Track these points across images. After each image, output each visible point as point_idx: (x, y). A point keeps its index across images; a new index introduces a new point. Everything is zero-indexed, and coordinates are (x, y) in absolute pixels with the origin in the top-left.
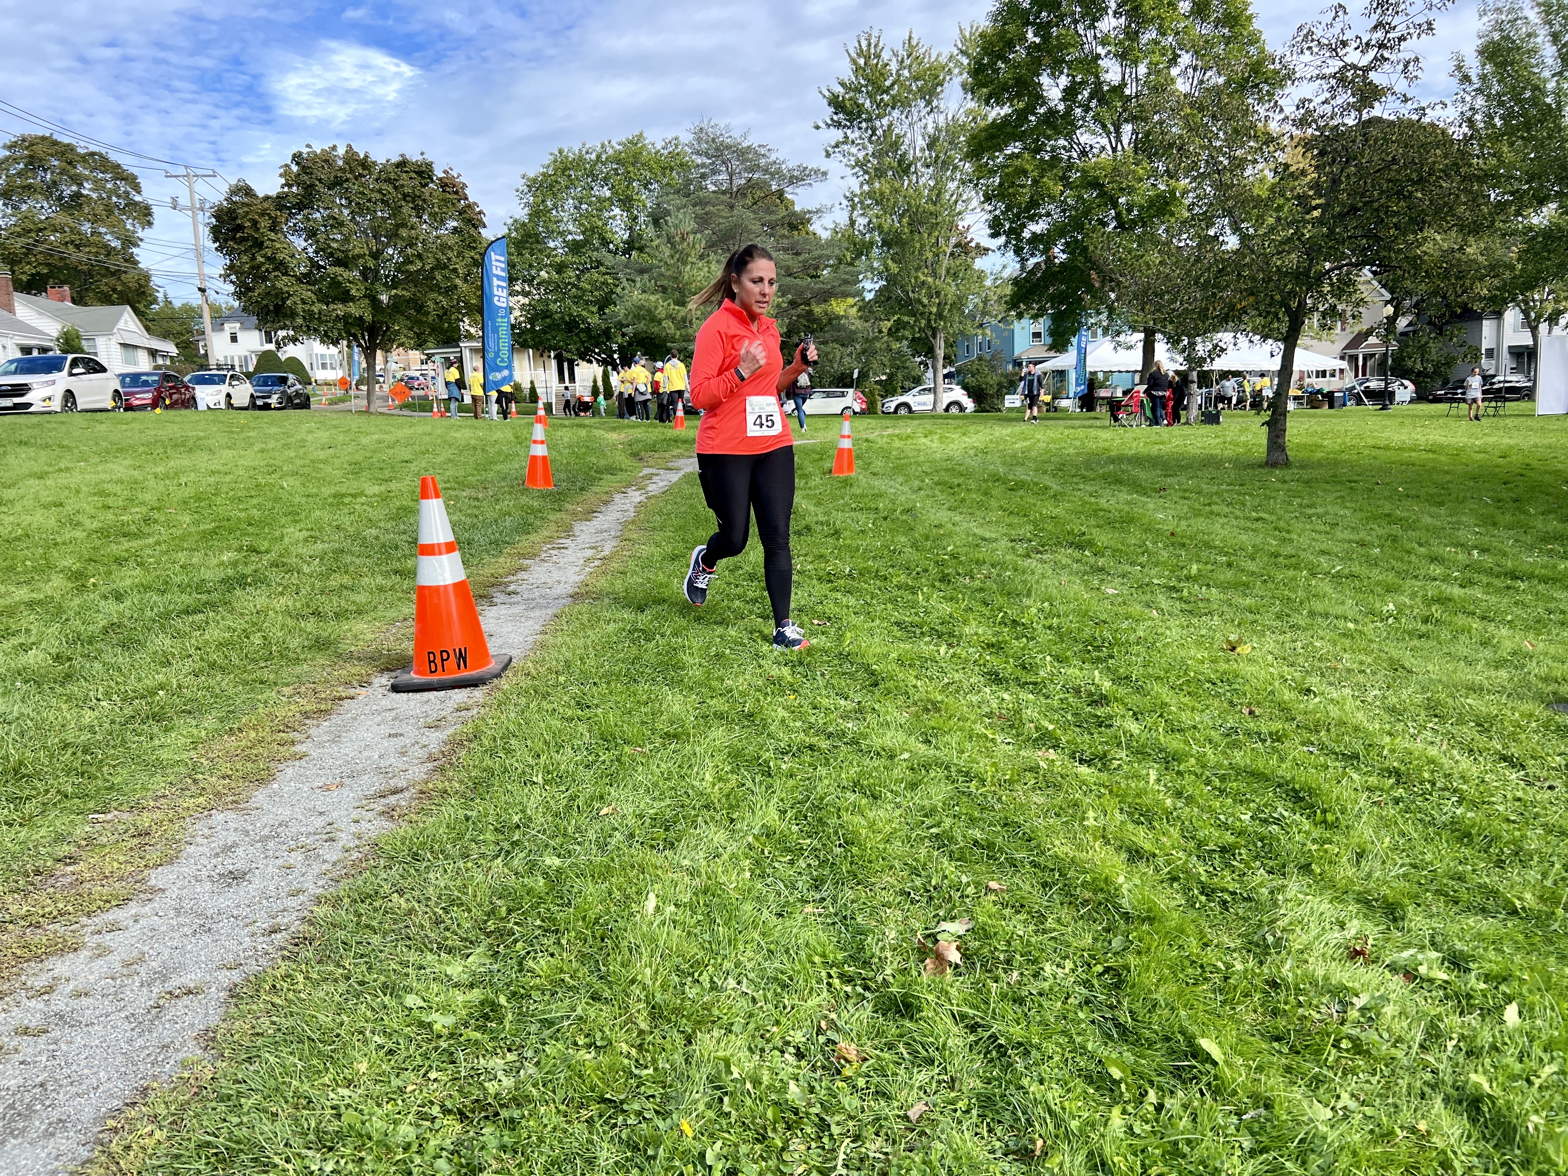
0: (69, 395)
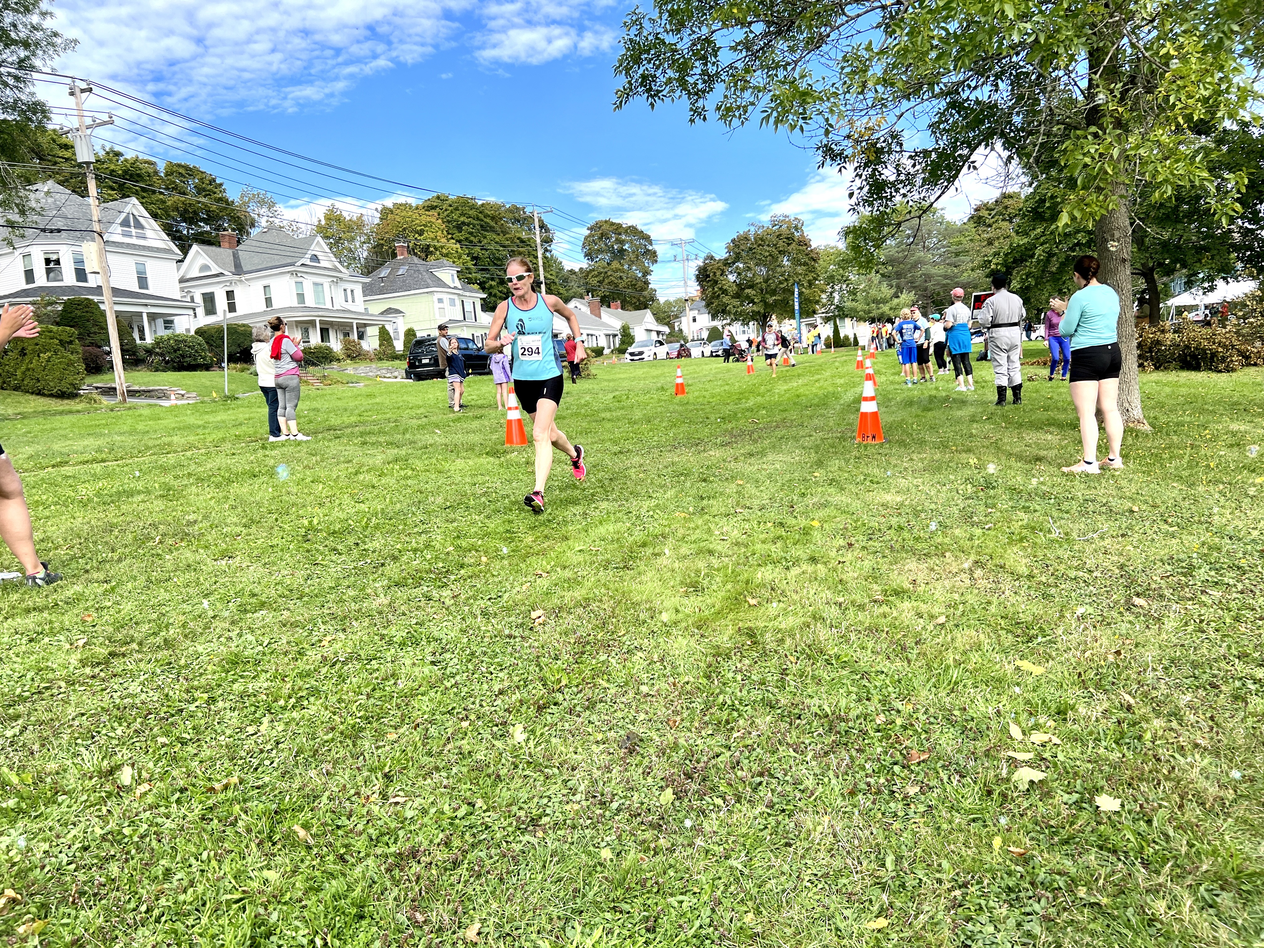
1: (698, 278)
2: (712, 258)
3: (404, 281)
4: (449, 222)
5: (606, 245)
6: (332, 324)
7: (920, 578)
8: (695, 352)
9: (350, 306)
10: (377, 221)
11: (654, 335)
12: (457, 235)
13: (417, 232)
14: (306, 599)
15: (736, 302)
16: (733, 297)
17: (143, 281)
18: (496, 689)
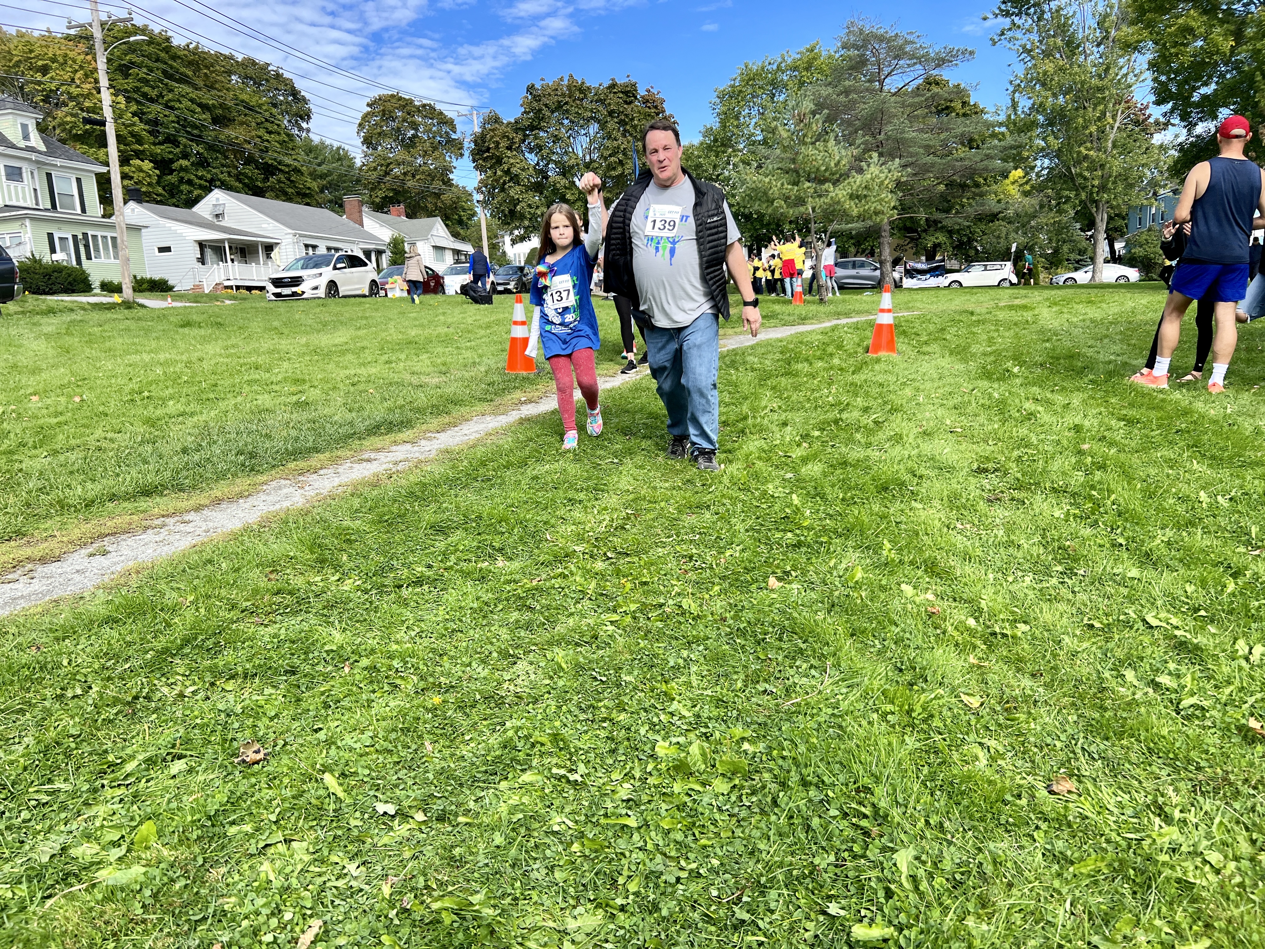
0: (332, 285)
2: (496, 120)
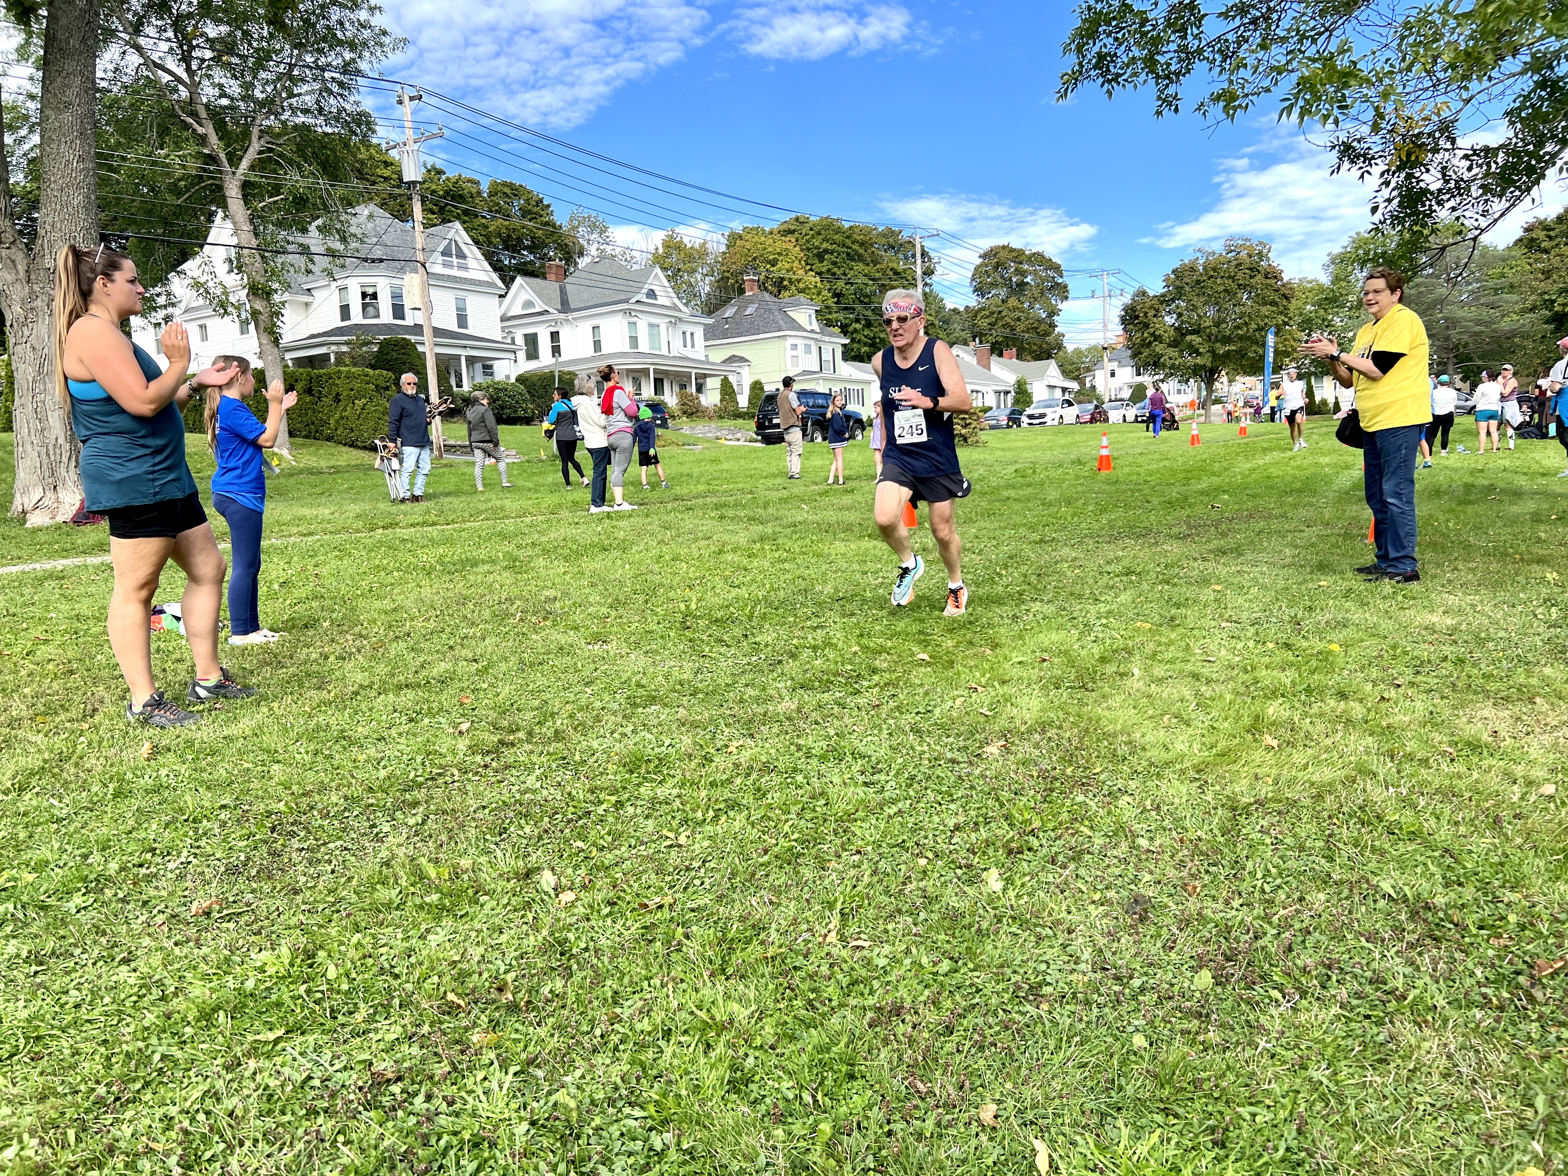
1: (1123, 321)
2: (1144, 293)
3: (752, 323)
4: (808, 249)
5: (1002, 277)
6: (666, 373)
7: (1503, 729)
8: (1114, 416)
9: (688, 352)
10: (723, 249)
11: (1058, 393)
12: (818, 266)
13: (769, 262)
14: (700, 696)
15: (1172, 352)
16: (1169, 345)
17: (462, 320)
18: (951, 824)
